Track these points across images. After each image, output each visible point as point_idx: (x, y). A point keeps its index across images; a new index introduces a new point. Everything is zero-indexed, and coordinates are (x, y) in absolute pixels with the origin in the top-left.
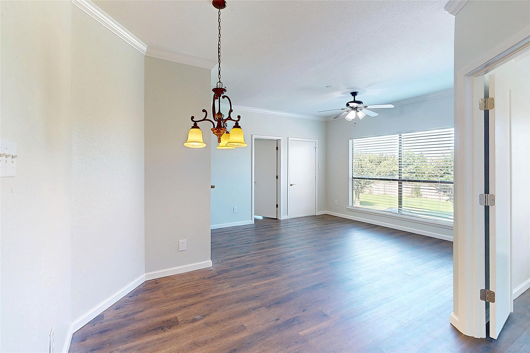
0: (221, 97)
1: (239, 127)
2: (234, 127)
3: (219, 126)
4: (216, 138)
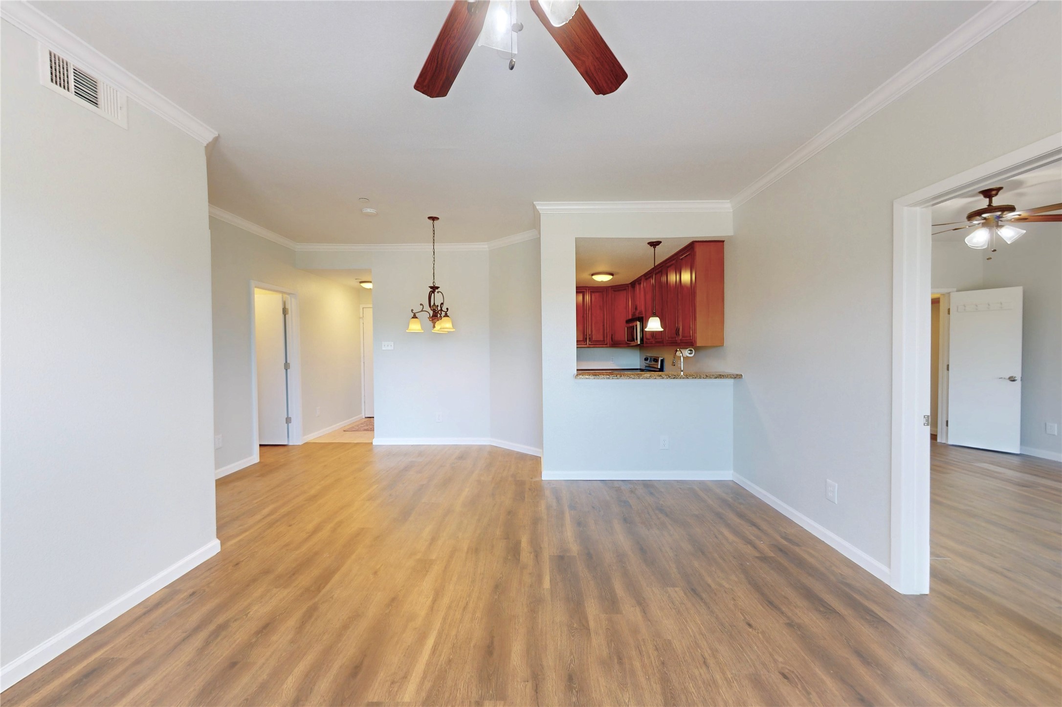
0: (436, 293)
1: (417, 318)
2: (413, 318)
3: (434, 315)
4: (431, 324)
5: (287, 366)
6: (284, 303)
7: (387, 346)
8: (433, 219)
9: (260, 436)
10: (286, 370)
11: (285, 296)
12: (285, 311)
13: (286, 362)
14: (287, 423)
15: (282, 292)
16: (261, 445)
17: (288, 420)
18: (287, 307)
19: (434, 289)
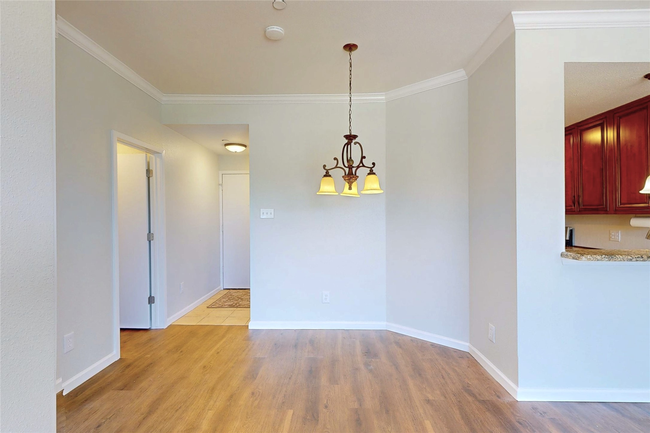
0: (352, 144)
2: (325, 176)
3: (350, 173)
5: (150, 237)
6: (148, 164)
7: (266, 214)
8: (350, 47)
9: (122, 319)
10: (150, 242)
11: (149, 155)
12: (149, 172)
13: (150, 232)
14: (149, 303)
15: (147, 150)
16: (122, 330)
17: (151, 300)
18: (151, 168)
19: (350, 138)
